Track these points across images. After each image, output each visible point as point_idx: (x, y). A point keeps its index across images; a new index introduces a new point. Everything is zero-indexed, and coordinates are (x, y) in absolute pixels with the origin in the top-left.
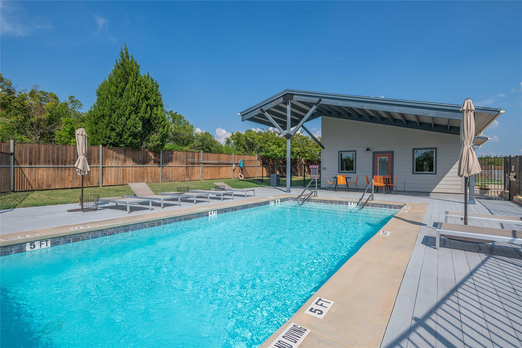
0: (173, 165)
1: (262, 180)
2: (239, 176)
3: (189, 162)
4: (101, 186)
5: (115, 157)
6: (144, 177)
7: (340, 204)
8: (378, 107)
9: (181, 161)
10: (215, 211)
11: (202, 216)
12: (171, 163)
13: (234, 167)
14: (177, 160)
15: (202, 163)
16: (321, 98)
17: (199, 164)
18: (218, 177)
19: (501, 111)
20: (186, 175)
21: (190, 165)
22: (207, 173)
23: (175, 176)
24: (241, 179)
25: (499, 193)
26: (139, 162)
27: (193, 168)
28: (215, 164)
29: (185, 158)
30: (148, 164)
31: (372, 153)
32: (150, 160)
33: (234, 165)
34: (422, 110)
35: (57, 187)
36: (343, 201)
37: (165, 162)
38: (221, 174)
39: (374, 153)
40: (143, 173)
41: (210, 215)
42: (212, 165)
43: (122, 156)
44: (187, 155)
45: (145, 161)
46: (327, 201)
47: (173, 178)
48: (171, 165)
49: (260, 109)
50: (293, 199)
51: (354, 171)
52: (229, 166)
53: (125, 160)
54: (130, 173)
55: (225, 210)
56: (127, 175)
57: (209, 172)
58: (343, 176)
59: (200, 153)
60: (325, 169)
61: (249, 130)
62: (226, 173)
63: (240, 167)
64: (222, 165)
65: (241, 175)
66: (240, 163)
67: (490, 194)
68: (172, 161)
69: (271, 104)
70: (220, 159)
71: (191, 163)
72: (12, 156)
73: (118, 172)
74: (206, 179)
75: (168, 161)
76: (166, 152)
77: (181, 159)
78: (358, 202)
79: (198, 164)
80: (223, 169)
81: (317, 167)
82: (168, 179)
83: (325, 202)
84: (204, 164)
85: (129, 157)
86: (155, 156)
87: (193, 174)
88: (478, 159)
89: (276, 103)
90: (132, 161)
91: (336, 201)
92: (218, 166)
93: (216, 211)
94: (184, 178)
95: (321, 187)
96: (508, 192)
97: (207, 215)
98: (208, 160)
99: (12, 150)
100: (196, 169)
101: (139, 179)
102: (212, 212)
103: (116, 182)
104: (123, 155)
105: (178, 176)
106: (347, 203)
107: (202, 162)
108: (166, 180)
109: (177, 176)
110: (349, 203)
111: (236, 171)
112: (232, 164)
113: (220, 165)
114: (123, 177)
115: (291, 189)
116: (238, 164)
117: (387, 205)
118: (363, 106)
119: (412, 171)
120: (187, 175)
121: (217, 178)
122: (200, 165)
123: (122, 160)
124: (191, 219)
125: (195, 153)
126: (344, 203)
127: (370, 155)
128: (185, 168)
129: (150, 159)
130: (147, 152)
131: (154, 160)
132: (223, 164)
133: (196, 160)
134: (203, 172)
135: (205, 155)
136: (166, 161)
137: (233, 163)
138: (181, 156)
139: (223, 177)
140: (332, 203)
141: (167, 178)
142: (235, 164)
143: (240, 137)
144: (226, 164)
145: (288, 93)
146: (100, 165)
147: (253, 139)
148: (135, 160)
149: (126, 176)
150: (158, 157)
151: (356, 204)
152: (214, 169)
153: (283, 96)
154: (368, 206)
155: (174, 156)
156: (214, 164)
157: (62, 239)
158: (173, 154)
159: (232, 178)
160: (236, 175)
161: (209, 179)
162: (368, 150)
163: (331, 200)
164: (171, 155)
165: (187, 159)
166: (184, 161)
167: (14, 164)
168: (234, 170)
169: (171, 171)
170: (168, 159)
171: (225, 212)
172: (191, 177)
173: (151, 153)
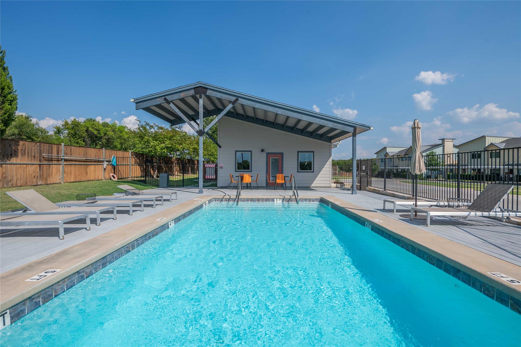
0: (19, 162)
1: (144, 181)
2: (111, 177)
3: (44, 158)
7: (267, 201)
8: (290, 113)
9: (31, 156)
11: (165, 229)
12: (15, 159)
13: (105, 165)
14: (25, 154)
15: (63, 160)
16: (238, 98)
18: (85, 179)
19: (371, 128)
20: (39, 177)
21: (46, 162)
22: (71, 173)
23: (21, 178)
24: (115, 180)
25: (351, 186)
27: (50, 167)
28: (81, 161)
29: (37, 152)
31: (265, 154)
33: (106, 163)
34: (323, 121)
36: (269, 198)
37: (4, 158)
38: (88, 174)
39: (268, 154)
41: (170, 226)
42: (77, 163)
44: (40, 147)
46: (254, 200)
47: (18, 181)
48: (15, 162)
49: (164, 98)
50: (216, 199)
51: (250, 170)
52: (99, 163)
55: (179, 219)
57: (73, 172)
58: (249, 175)
59: (60, 146)
60: (221, 168)
61: (91, 120)
62: (95, 173)
63: (112, 165)
64: (90, 163)
65: (114, 175)
66: (113, 160)
67: (346, 187)
68: (16, 156)
69: (178, 94)
70: (87, 155)
71: (47, 159)
74: (69, 181)
75: (9, 156)
76: (7, 142)
77: (31, 153)
78: (283, 198)
79: (58, 161)
80: (92, 168)
81: (214, 166)
82: (10, 183)
83: (252, 200)
84: (66, 160)
87: (49, 175)
88: (332, 160)
89: (185, 95)
91: (263, 199)
92: (85, 163)
93: (174, 221)
94: (37, 181)
95: (218, 186)
96: (359, 184)
98: (71, 155)
100: (54, 168)
102: (171, 222)
105: (27, 178)
106: (273, 200)
107: (63, 158)
108: (6, 184)
110: (275, 200)
111: (107, 170)
112: (103, 161)
113: (87, 162)
115: (203, 190)
116: (110, 161)
117: (307, 199)
118: (278, 111)
119: (297, 170)
120: (41, 176)
121: (83, 180)
122: (60, 163)
124: (157, 234)
125: (53, 145)
126: (271, 200)
127: (264, 155)
128: (38, 166)
132: (91, 161)
133: (54, 155)
134: (64, 172)
135: (67, 148)
136: (6, 156)
137: (104, 161)
138: (32, 149)
139: (92, 178)
140: (259, 201)
141: (8, 182)
142: (107, 161)
143: (78, 126)
144: (95, 162)
145: (200, 86)
147: (98, 130)
151: (282, 200)
152: (80, 168)
153: (194, 88)
154: (292, 201)
155: (20, 148)
156: (79, 161)
157: (28, 303)
158: (19, 146)
159: (103, 179)
160: (107, 175)
161: (73, 181)
162: (263, 151)
163: (258, 198)
164: (14, 147)
165: (40, 153)
166: (36, 156)
168: (105, 169)
169: (14, 171)
170: (10, 153)
172: (46, 179)
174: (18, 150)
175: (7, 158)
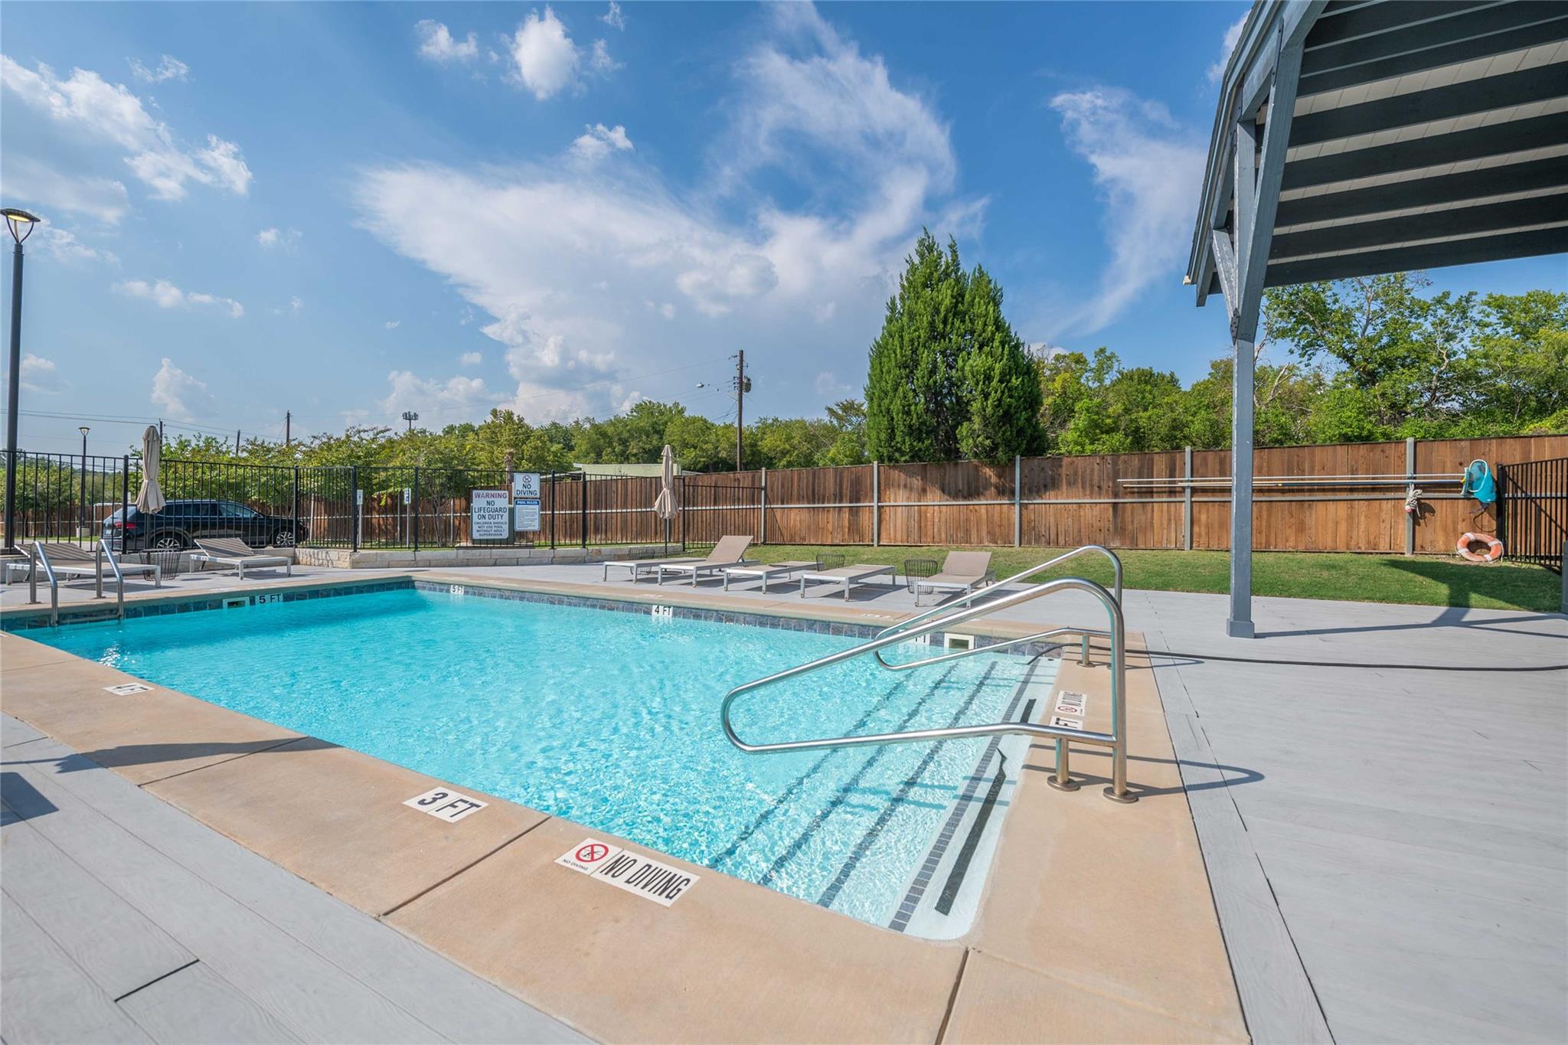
0: (1062, 500)
3: (1125, 488)
4: (876, 545)
5: (902, 484)
6: (968, 531)
9: (1092, 486)
10: (669, 607)
11: (636, 611)
12: (1052, 493)
13: (1413, 502)
14: (1075, 481)
17: (1175, 492)
20: (1115, 530)
21: (1132, 499)
26: (955, 495)
27: (1144, 509)
28: (1271, 491)
29: (1107, 476)
30: (982, 498)
32: (986, 488)
35: (812, 542)
37: (1030, 490)
40: (967, 520)
41: (654, 613)
43: (917, 482)
44: (1117, 466)
45: (973, 490)
47: (1061, 537)
48: (1053, 500)
52: (1376, 496)
53: (924, 491)
54: (936, 520)
55: (696, 613)
56: (929, 523)
62: (1353, 527)
65: (1488, 538)
66: (1475, 479)
68: (1056, 487)
70: (1304, 469)
71: (1136, 490)
72: (763, 492)
73: (908, 517)
75: (1043, 489)
77: (1091, 480)
79: (1172, 493)
80: (1330, 515)
82: (1043, 539)
84: (1197, 491)
85: (933, 485)
86: (999, 476)
87: (1144, 528)
90: (938, 492)
93: (671, 609)
94: (1107, 540)
97: (648, 612)
99: (763, 484)
100: (1160, 511)
101: (957, 536)
102: (661, 608)
103: (905, 538)
104: (919, 478)
105: (1079, 531)
107: (1190, 485)
109: (1076, 530)
111: (1431, 520)
112: (1402, 488)
114: (920, 527)
116: (1461, 485)
120: (1119, 529)
122: (1179, 498)
123: (918, 489)
124: (613, 609)
125: (1157, 456)
128: (1109, 507)
129: (987, 485)
130: (976, 467)
131: (996, 487)
132: (1324, 488)
133: (1161, 479)
134: (1198, 521)
136: (1035, 489)
137: (1408, 485)
138: (1092, 470)
142: (1417, 486)
146: (875, 504)
148: (947, 489)
149: (926, 526)
150: (1008, 480)
155: (1064, 471)
158: (1061, 466)
159: (1405, 551)
160: (1441, 539)
164: (1053, 472)
165: (1116, 479)
166: (1105, 486)
167: (765, 504)
169: (1052, 517)
170: (1042, 481)
171: (697, 617)
172: (1138, 537)
173: (988, 470)
174: (1059, 475)
175: (1038, 492)
